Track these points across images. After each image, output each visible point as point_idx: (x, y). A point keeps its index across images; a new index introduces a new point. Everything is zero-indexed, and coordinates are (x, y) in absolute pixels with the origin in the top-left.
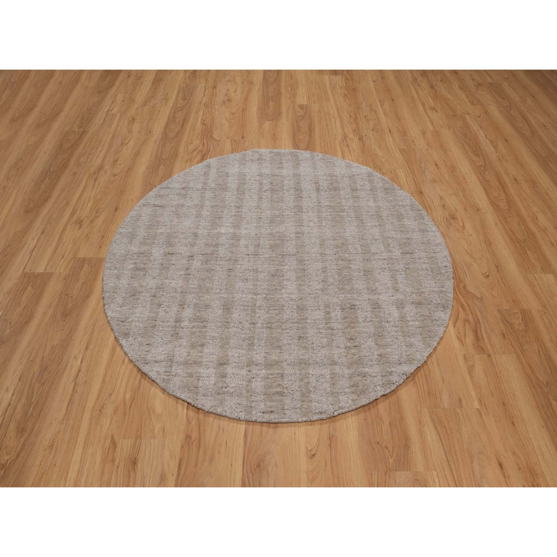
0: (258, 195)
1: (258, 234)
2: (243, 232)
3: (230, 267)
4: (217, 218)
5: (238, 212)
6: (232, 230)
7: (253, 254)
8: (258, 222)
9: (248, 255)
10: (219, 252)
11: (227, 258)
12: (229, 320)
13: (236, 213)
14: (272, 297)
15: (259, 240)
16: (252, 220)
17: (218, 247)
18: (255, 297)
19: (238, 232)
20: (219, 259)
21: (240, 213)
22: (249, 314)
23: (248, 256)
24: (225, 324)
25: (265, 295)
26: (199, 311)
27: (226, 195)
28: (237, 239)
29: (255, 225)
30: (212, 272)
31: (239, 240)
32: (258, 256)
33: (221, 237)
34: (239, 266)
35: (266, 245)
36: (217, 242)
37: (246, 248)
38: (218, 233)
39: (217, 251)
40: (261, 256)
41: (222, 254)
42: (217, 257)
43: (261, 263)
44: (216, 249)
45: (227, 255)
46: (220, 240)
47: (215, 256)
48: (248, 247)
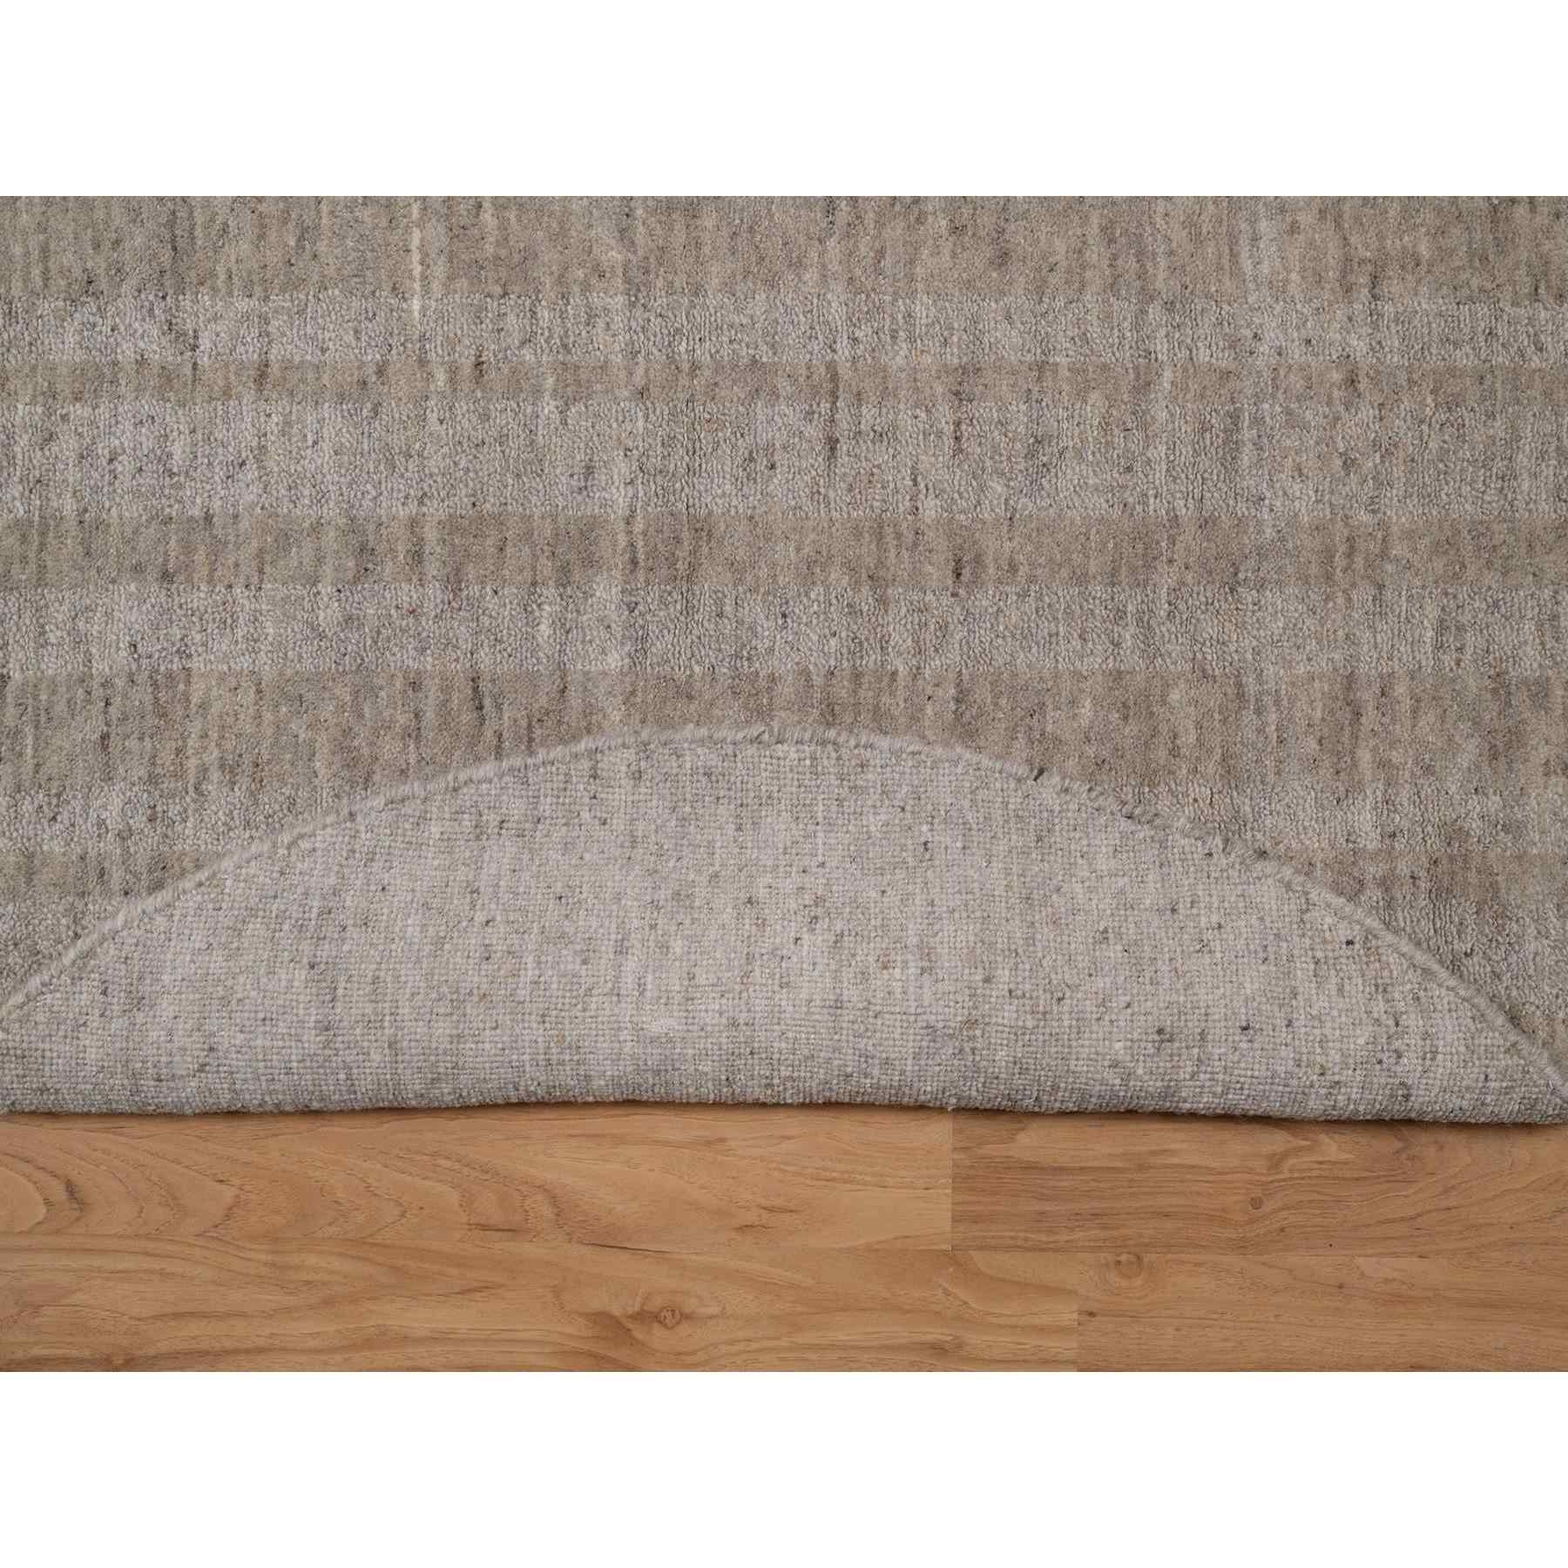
0: (227, 393)
1: (639, 379)
2: (620, 498)
3: (937, 571)
4: (482, 719)
5: (417, 556)
6: (606, 591)
7: (825, 406)
8: (520, 385)
9: (832, 444)
10: (817, 663)
11: (866, 594)
12: (1340, 532)
13: (432, 568)
14: (1163, 263)
15: (695, 367)
16: (502, 439)
17: (772, 679)
18: (1168, 374)
19: (622, 540)
20: (871, 660)
21: (431, 534)
22: (1289, 412)
23: (843, 447)
24: (1359, 561)
25: (1155, 312)
26: (1281, 741)
27: (222, 678)
28: (686, 535)
29: (549, 407)
30: (982, 694)
31: (703, 529)
32: (845, 371)
33: (672, 668)
34: (930, 508)
35: (738, 311)
36: (718, 688)
37: (778, 464)
38: (633, 693)
39: (808, 679)
40: (843, 349)
41: (833, 642)
42: (857, 676)
43: (904, 345)
44: (786, 690)
45: (834, 601)
46: (697, 669)
47: (842, 690)
48: (769, 449)
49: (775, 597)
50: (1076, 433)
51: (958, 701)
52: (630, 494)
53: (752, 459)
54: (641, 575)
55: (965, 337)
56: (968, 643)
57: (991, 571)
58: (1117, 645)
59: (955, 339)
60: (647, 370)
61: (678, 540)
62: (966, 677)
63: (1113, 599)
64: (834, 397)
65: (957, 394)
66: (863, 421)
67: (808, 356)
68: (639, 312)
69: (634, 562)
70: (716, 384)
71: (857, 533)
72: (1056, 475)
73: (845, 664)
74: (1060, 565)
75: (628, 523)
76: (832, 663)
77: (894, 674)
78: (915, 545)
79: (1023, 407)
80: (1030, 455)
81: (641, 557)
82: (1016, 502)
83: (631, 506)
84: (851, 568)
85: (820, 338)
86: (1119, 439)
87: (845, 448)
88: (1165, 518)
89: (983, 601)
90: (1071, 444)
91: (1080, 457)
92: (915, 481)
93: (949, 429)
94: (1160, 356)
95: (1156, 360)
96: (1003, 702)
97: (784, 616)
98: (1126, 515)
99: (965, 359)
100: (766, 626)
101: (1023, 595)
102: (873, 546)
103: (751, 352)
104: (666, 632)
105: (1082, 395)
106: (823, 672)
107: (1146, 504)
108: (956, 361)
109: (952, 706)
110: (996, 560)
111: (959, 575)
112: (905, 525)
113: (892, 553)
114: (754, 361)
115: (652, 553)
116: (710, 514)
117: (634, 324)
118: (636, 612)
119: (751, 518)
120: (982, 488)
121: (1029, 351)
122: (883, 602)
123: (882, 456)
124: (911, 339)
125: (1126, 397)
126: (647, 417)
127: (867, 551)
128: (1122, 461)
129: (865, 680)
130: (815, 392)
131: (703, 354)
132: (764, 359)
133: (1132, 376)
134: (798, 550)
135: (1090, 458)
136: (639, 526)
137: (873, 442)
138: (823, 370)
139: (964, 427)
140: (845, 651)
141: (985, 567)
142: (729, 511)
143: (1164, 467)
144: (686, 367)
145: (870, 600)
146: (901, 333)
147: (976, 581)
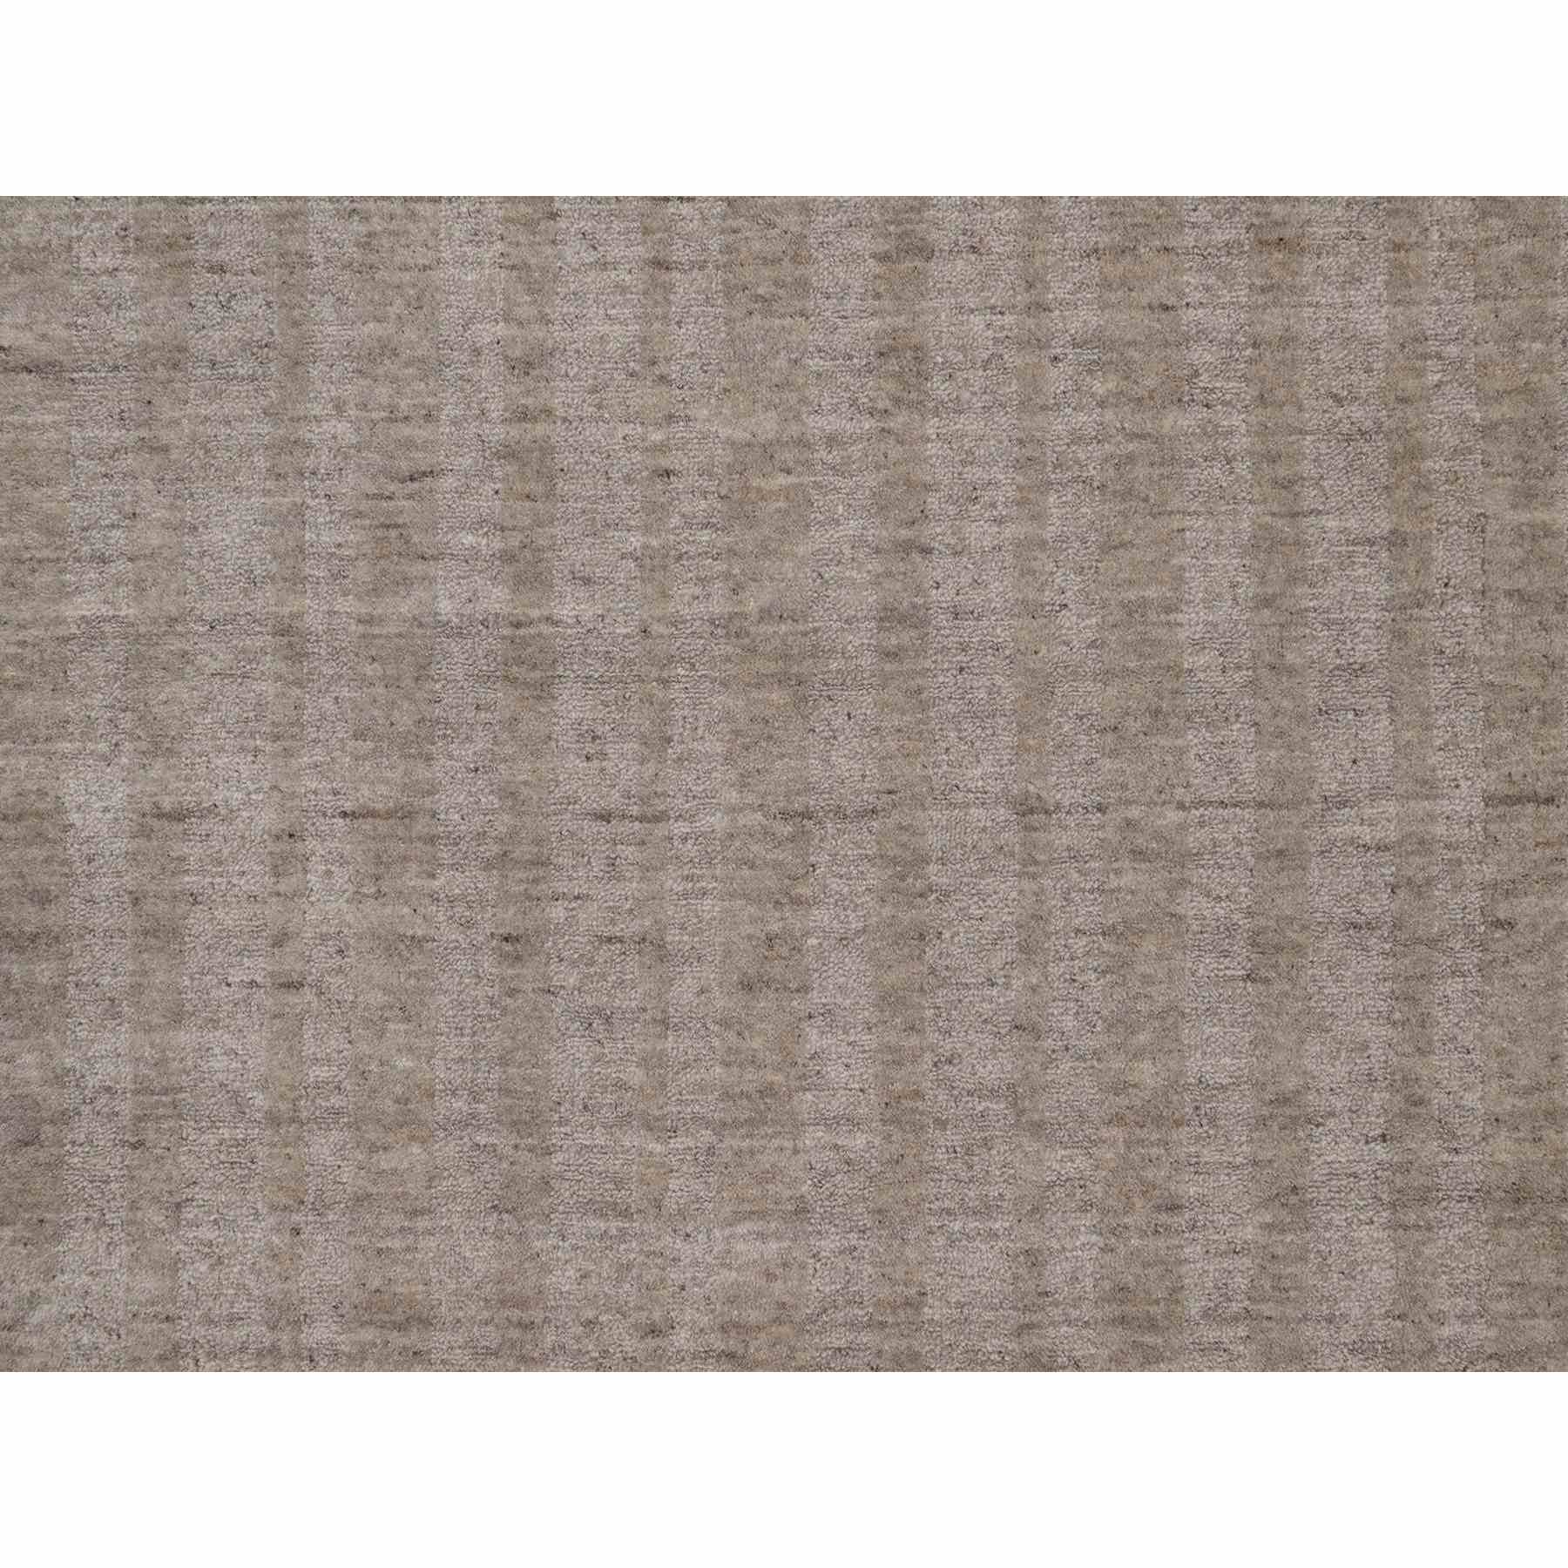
0: (646, 231)
1: (656, 628)
2: (565, 612)
3: (510, 920)
4: (403, 481)
5: (524, 416)
6: (497, 598)
7: (635, 810)
8: (655, 512)
9: (605, 817)
10: (442, 801)
11: (492, 849)
12: (537, 1315)
13: (515, 431)
14: (746, 1144)
15: (665, 683)
16: (611, 497)
17: (429, 758)
18: (658, 1148)
19: (535, 613)
20: (445, 855)
21: (540, 429)
22: (629, 1267)
23: (603, 828)
24: (515, 1334)
25: (707, 1136)
26: (380, 1252)
27: (435, 233)
28: (537, 674)
29: (635, 541)
30: (419, 963)
31: (543, 691)
32: (660, 830)
33: (439, 663)
34: (558, 912)
35: (708, 726)
36: (423, 707)
37: (590, 764)
38: (421, 625)
39: (430, 793)
40: (681, 828)
41: (457, 817)
42: (432, 840)
43: (680, 888)
44: (421, 772)
45: (487, 818)
46: (438, 686)
47: (421, 826)
48: (603, 756)
49: (491, 761)
50: (615, 1057)
51: (413, 938)
52: (569, 621)
53: (594, 739)
54: (506, 632)
55: (687, 947)
56: (456, 948)
57: (510, 972)
58: (454, 1093)
59: (686, 938)
60: (662, 636)
61: (535, 666)
62: (430, 945)
63: (489, 1090)
64: (642, 819)
65: (644, 939)
66: (623, 847)
67: (671, 793)
68: (707, 628)
69: (518, 625)
70: (652, 703)
71: (538, 842)
72: (583, 1036)
73: (442, 829)
74: (513, 1038)
75: (547, 619)
76: (442, 817)
77: (433, 876)
78: (529, 898)
79: (633, 1004)
80: (599, 1011)
81: (522, 632)
82: (562, 998)
83: (561, 621)
84: (513, 834)
85: (687, 806)
86: (610, 1099)
87: (603, 829)
88: (550, 1143)
89: (488, 964)
90: (606, 1051)
91: (597, 1059)
92: (577, 898)
93: (616, 931)
94: (672, 1141)
95: (670, 1137)
96: (412, 982)
97: (477, 770)
98: (551, 1104)
99: (669, 947)
100: (467, 752)
101: (492, 1003)
102: (528, 857)
103: (676, 738)
104: (466, 655)
105: (644, 1062)
106: (435, 807)
107: (560, 1125)
108: (669, 939)
109: (410, 933)
110: (518, 976)
111: (506, 939)
112: (544, 886)
113: (522, 875)
114: (669, 740)
115: (525, 642)
116: (554, 698)
117: (698, 623)
118: (481, 627)
119: (550, 738)
120: (574, 964)
121: (677, 1010)
122: (488, 866)
123: (598, 866)
124: (685, 895)
125: (641, 1106)
126: (626, 636)
127: (523, 851)
128: (593, 1101)
129: (429, 848)
130: (644, 801)
131: (676, 692)
132: (670, 751)
133: (657, 1113)
134: (525, 783)
135: (596, 1070)
136: (546, 629)
137: (608, 857)
138: (662, 807)
139: (619, 945)
140: (450, 829)
141: (511, 966)
142: (556, 716)
143: (588, 1143)
144: (665, 675)
145: (488, 854)
146: (690, 885)
147: (505, 956)
